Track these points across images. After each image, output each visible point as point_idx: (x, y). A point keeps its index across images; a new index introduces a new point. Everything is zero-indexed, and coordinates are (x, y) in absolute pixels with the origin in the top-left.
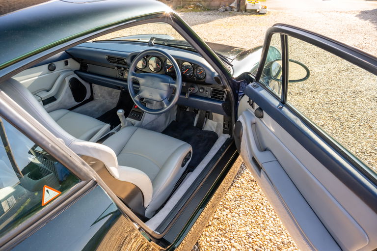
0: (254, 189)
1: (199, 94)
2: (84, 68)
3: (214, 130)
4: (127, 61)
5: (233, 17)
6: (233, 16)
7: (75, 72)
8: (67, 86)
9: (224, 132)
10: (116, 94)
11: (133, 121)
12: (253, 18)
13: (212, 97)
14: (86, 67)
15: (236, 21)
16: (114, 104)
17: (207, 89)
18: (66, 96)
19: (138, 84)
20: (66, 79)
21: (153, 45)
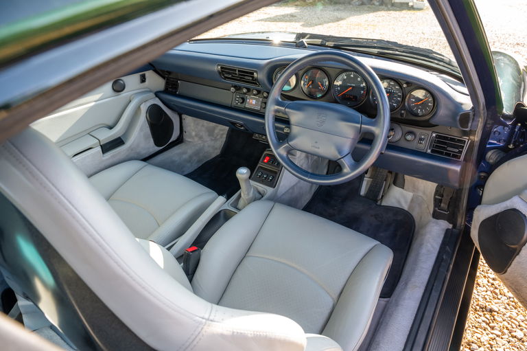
0: (493, 328)
1: (403, 144)
2: (171, 87)
3: (406, 208)
4: (261, 76)
5: (375, 14)
6: (374, 11)
7: (157, 94)
8: (142, 120)
9: (436, 216)
10: (222, 132)
11: (261, 187)
12: (406, 16)
13: (432, 151)
14: (175, 86)
15: (380, 19)
16: (216, 149)
17: (421, 134)
18: (140, 137)
19: (287, 122)
20: (142, 106)
21: (306, 47)
